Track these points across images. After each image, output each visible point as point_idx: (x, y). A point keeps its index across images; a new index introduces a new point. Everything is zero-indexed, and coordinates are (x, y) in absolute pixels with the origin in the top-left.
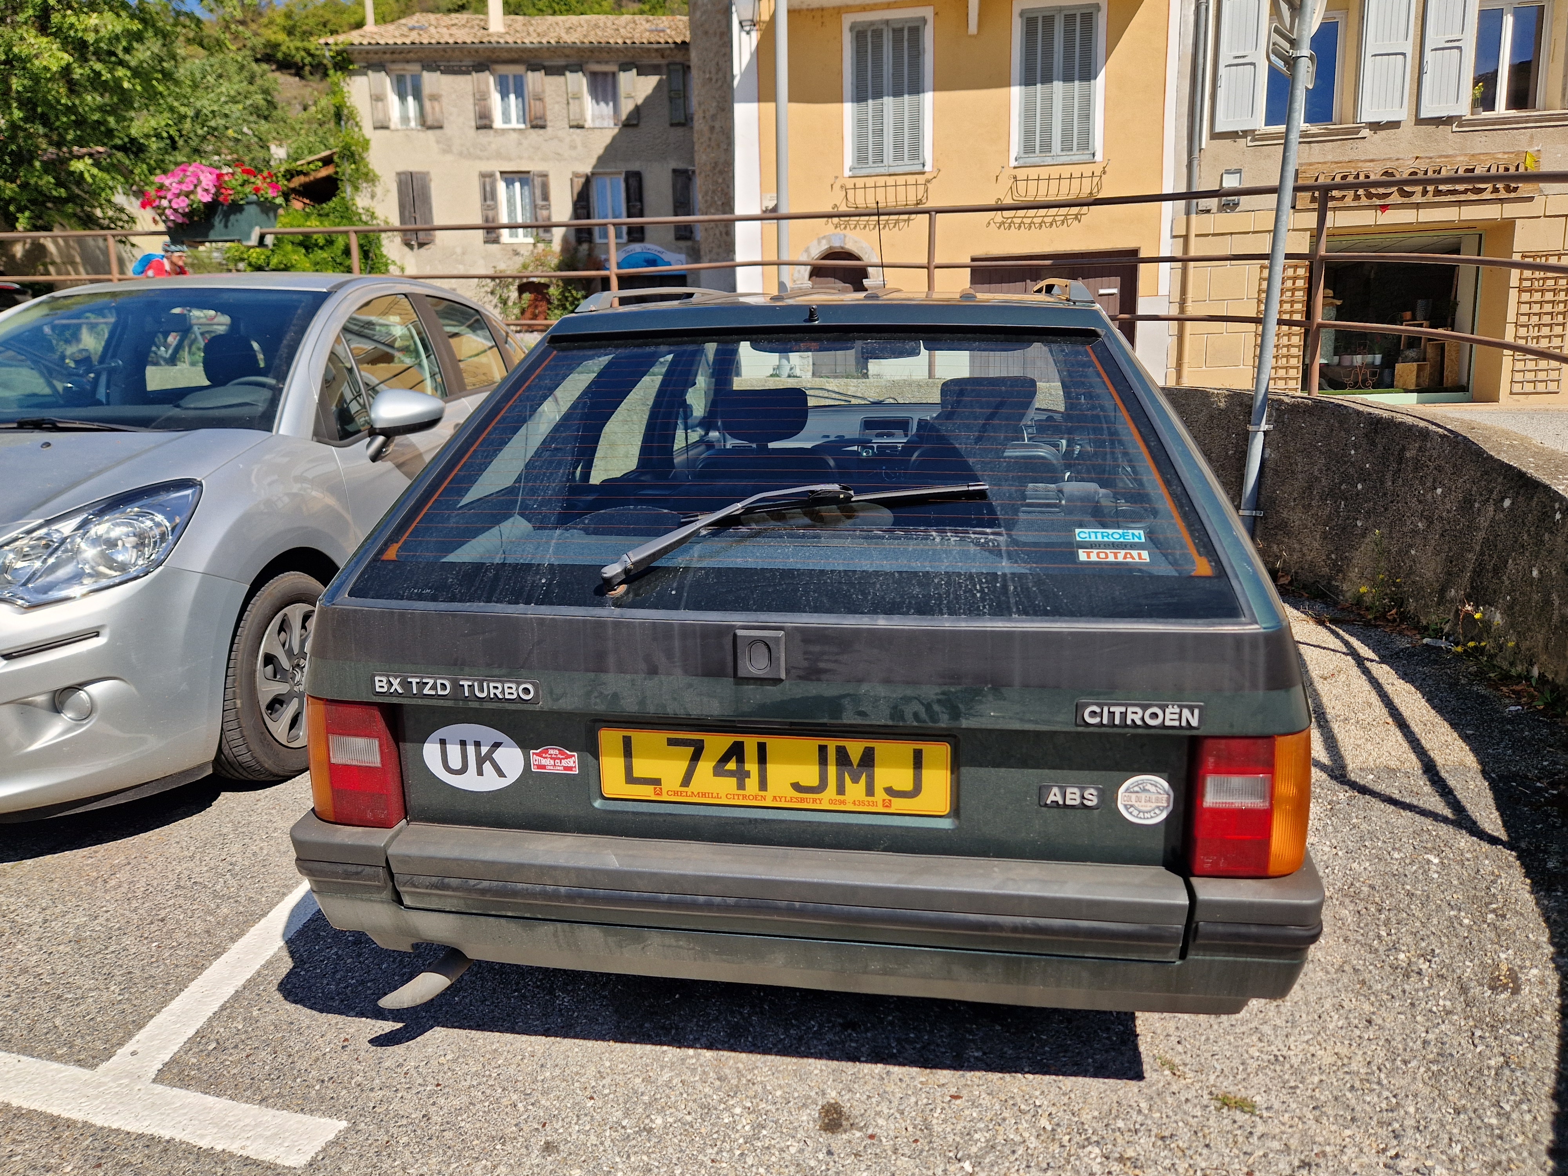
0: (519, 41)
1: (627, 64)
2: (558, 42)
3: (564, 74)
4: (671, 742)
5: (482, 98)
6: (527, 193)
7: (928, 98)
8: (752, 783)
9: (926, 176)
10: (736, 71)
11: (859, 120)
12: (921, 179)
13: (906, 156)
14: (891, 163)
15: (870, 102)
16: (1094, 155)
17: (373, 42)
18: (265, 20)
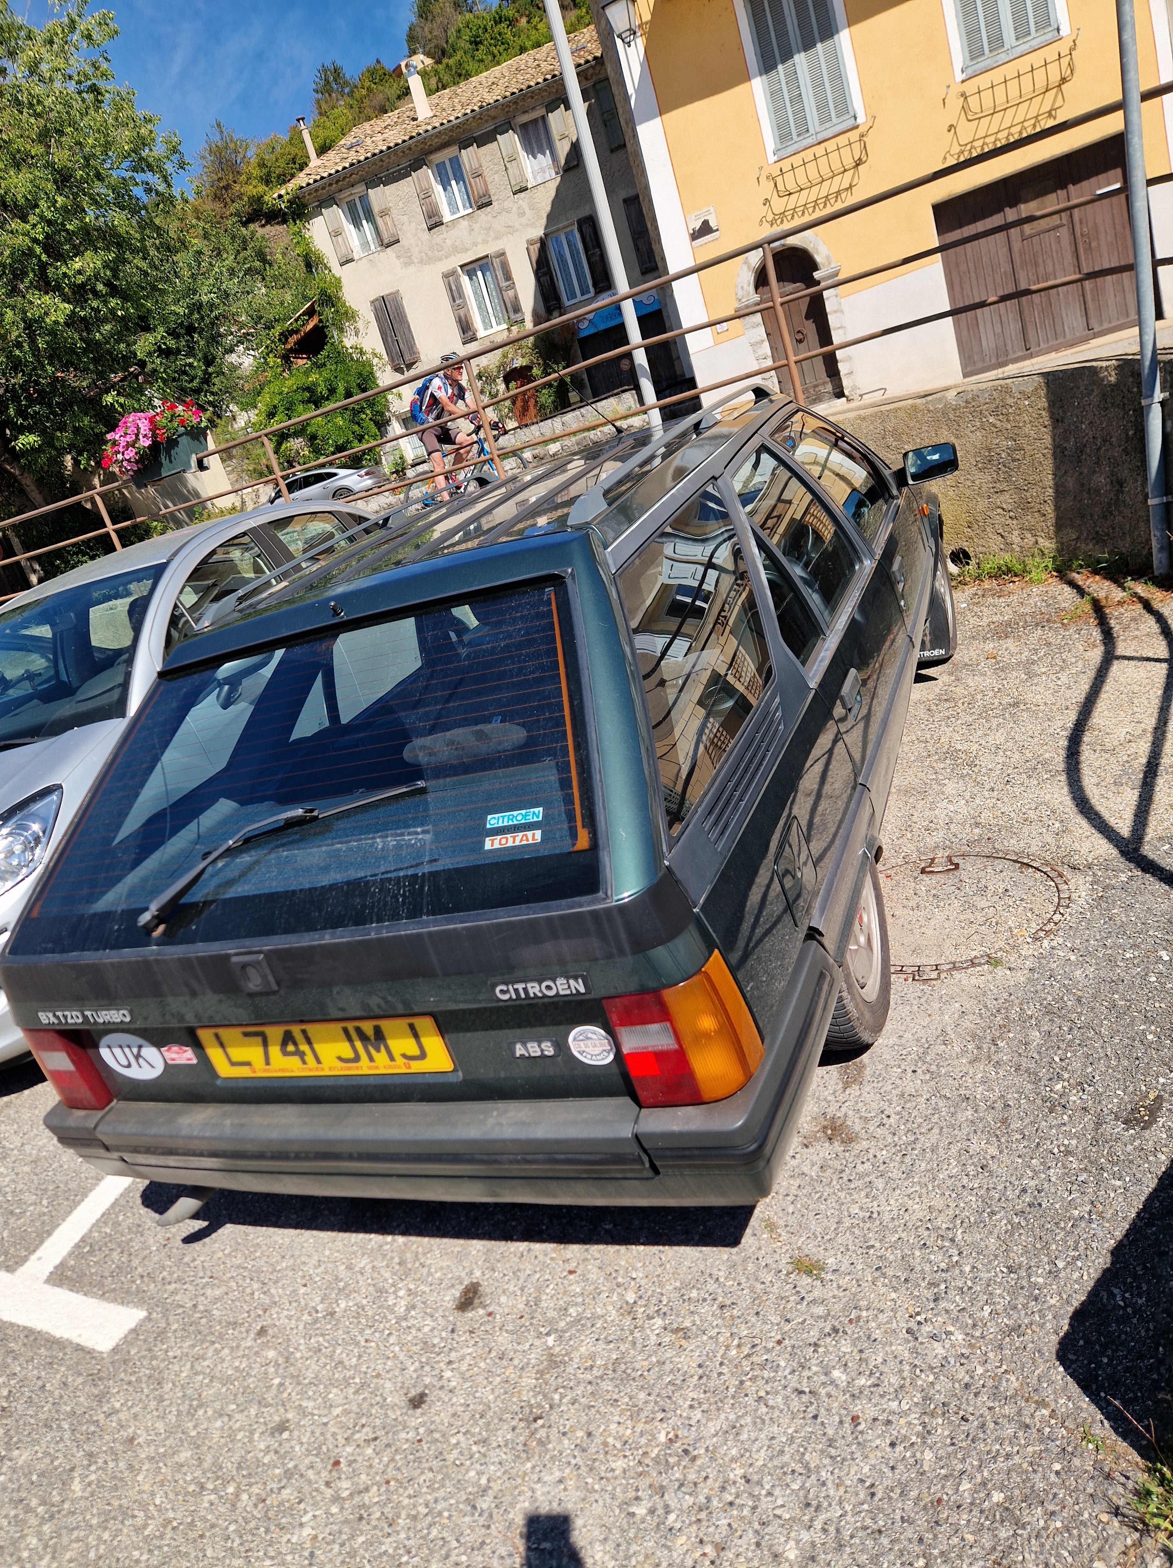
0: (445, 121)
1: (553, 101)
2: (481, 107)
3: (496, 140)
4: (246, 1034)
5: (426, 196)
6: (489, 278)
7: (844, 38)
8: (309, 1057)
9: (861, 130)
10: (631, 90)
11: (772, 94)
12: (854, 135)
13: (833, 115)
14: (818, 130)
15: (780, 67)
16: (1058, 30)
17: (318, 177)
18: (243, 178)
